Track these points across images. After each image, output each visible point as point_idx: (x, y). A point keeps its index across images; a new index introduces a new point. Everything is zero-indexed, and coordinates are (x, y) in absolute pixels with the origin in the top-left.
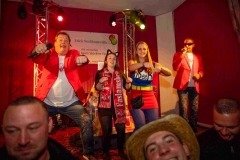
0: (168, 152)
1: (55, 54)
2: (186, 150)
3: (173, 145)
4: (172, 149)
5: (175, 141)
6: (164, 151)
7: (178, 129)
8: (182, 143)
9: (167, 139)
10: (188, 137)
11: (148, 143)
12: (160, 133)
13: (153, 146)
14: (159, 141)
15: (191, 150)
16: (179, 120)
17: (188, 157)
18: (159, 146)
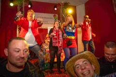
0: (85, 68)
1: (27, 21)
2: (94, 67)
3: (87, 65)
4: (87, 67)
5: (88, 63)
6: (83, 68)
7: (89, 57)
8: (91, 64)
9: (85, 62)
10: (94, 61)
11: (75, 64)
12: (81, 59)
13: (78, 66)
14: (81, 63)
15: (96, 67)
16: (90, 54)
17: (95, 71)
18: (81, 66)
